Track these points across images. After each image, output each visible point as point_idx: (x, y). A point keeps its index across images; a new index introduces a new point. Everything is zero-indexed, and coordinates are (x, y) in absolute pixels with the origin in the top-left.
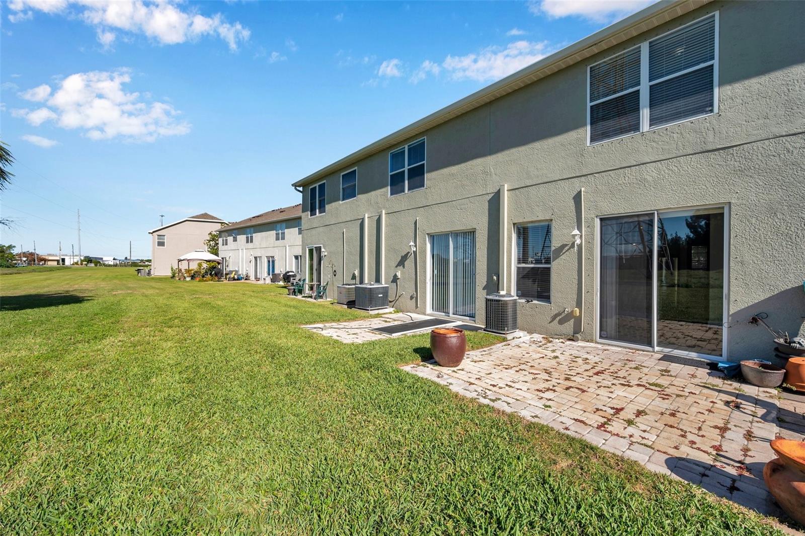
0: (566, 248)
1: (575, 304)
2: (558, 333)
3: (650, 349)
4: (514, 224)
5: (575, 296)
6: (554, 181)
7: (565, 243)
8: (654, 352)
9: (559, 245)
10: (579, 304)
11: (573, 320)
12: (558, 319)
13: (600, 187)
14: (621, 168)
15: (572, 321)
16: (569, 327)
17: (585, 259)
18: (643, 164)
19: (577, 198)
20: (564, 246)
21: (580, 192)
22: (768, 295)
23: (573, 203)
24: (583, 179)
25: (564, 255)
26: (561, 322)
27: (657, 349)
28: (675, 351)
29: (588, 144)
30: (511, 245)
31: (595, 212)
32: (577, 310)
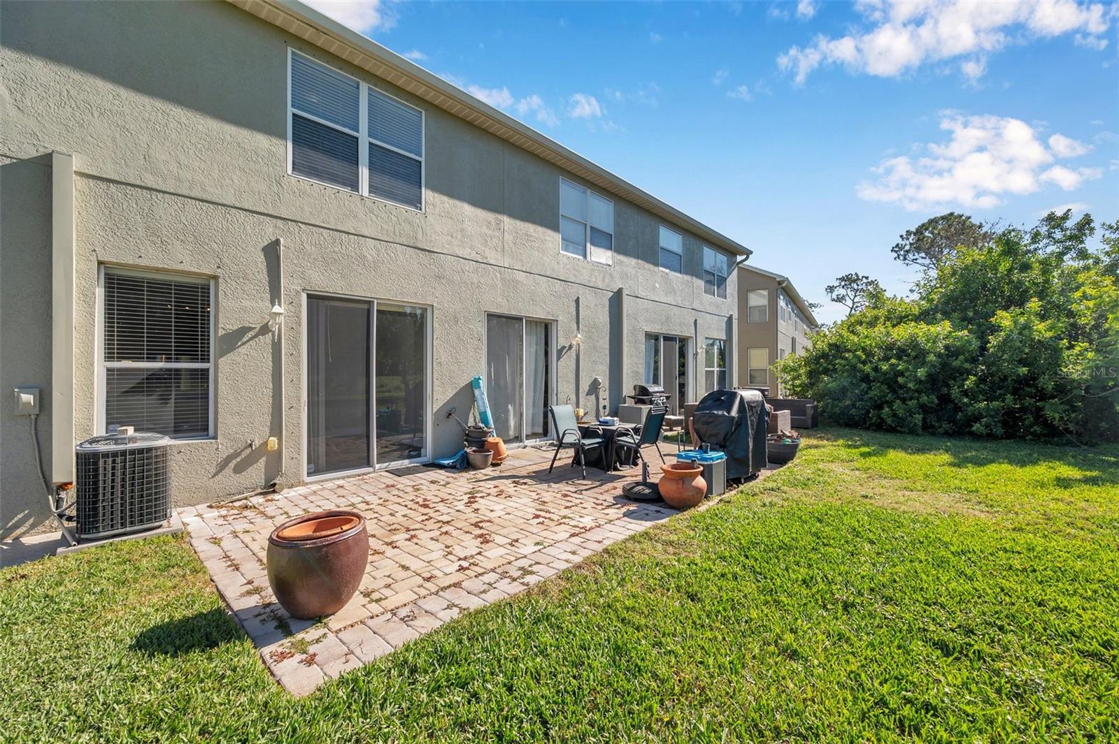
0: (250, 335)
1: (267, 430)
2: (232, 492)
3: (370, 469)
4: (100, 263)
5: (268, 418)
6: (224, 205)
7: (247, 325)
8: (374, 472)
9: (235, 328)
10: (276, 429)
11: (264, 458)
12: (232, 465)
13: (308, 247)
14: (336, 230)
15: (262, 462)
16: (256, 473)
17: (286, 354)
18: (363, 236)
19: (272, 252)
20: (244, 330)
21: (277, 242)
22: (454, 392)
23: (262, 257)
24: (280, 223)
25: (245, 346)
26: (238, 470)
27: (377, 466)
28: (392, 463)
29: (290, 171)
30: (92, 315)
31: (300, 281)
32: (273, 441)
